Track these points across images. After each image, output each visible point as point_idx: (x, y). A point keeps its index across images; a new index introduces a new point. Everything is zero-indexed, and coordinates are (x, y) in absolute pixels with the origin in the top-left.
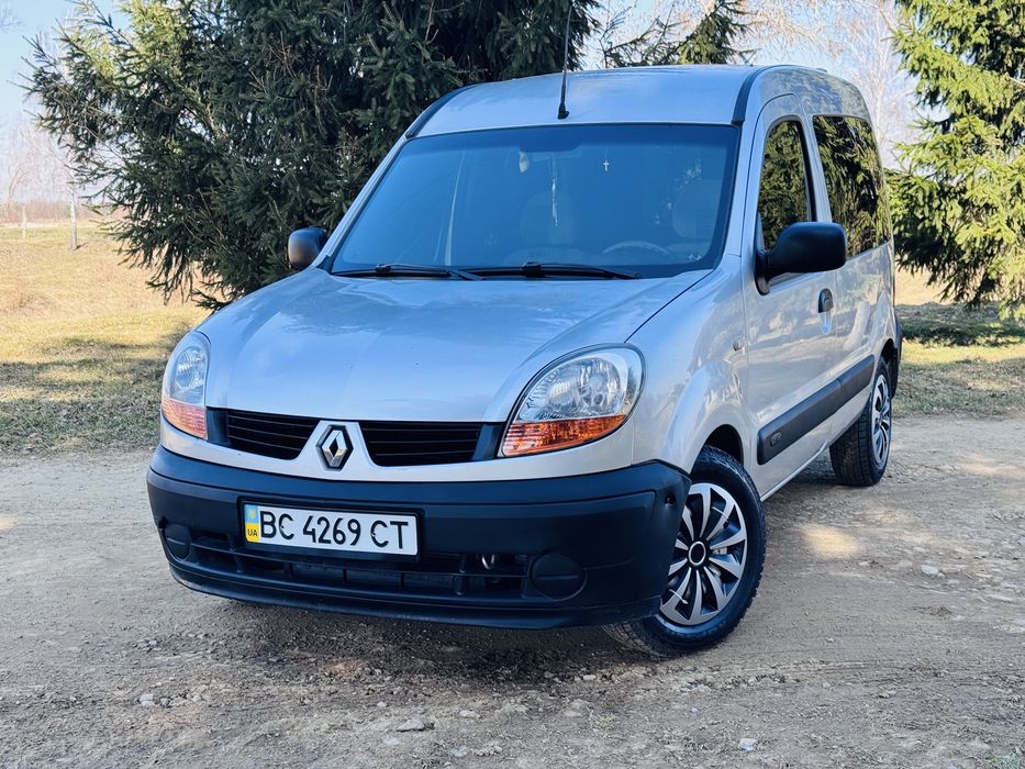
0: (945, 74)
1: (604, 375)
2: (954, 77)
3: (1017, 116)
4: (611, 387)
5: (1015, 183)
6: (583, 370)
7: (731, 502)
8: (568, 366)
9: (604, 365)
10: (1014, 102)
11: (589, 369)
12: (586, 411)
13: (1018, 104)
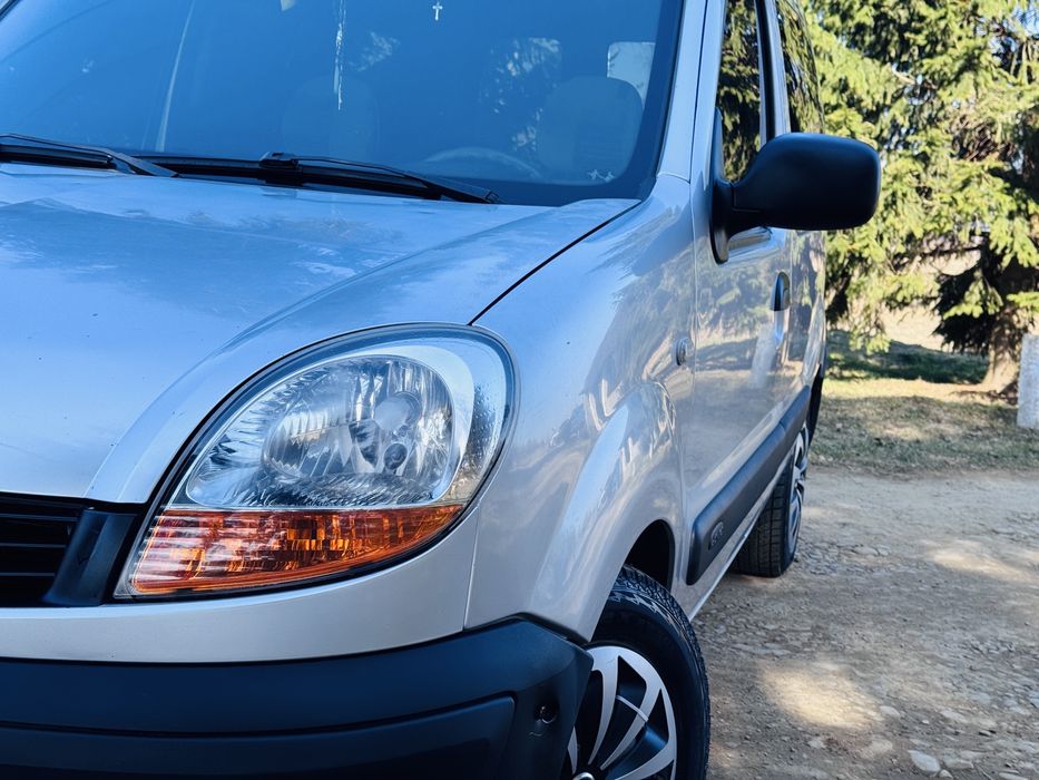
0: (822, 55)
1: (412, 400)
2: (831, 60)
3: (897, 114)
4: (429, 429)
5: (890, 191)
6: (364, 383)
7: (654, 682)
8: (328, 370)
9: (416, 379)
10: (895, 99)
11: (378, 382)
12: (362, 492)
13: (899, 102)
